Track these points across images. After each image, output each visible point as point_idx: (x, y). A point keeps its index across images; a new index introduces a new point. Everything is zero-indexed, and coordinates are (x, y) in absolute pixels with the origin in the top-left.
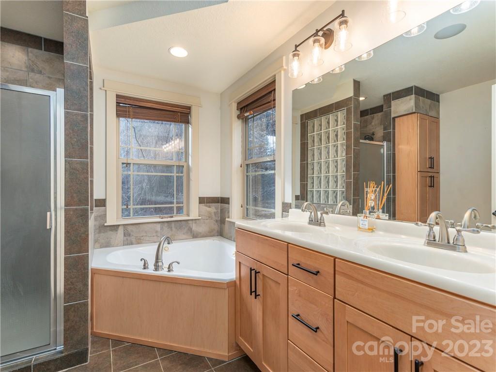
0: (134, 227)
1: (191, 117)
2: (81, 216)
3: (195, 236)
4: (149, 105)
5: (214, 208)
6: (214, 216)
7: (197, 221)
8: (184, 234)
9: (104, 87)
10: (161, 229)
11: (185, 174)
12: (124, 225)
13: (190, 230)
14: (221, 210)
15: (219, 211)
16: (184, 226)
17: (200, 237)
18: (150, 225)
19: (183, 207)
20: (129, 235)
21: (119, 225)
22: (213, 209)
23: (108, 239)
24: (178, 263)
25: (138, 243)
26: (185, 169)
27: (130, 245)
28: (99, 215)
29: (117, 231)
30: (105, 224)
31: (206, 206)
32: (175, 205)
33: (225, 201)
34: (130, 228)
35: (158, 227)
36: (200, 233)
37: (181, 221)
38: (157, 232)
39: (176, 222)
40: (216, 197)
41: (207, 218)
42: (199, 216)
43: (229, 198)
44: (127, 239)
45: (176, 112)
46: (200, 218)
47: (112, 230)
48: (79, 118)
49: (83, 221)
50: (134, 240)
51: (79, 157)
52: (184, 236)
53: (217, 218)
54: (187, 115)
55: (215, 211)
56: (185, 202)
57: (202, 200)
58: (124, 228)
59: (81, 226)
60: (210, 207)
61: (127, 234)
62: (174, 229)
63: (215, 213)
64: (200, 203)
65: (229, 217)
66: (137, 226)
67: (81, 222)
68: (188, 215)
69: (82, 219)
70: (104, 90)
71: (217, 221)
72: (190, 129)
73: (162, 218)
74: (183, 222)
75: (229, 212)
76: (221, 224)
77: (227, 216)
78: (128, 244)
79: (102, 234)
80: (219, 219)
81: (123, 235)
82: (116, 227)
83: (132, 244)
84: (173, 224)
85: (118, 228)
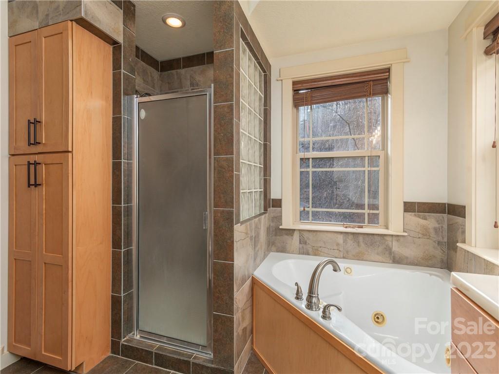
0: (311, 234)
1: (390, 83)
2: (227, 220)
3: (397, 261)
4: (329, 83)
5: (433, 220)
6: (433, 234)
7: (402, 239)
8: (378, 254)
9: (280, 77)
10: (344, 242)
11: (381, 168)
12: (299, 230)
13: (389, 250)
14: (448, 225)
15: (445, 227)
16: (378, 243)
17: (407, 264)
18: (329, 235)
19: (379, 214)
20: (305, 243)
21: (294, 230)
22: (431, 222)
23: (283, 243)
24: (339, 309)
25: (315, 255)
26: (381, 161)
27: (306, 254)
28: (275, 216)
29: (292, 236)
30: (281, 227)
31: (419, 217)
32: (366, 211)
33: (456, 211)
34: (306, 235)
35: (340, 239)
36: (407, 258)
37: (373, 234)
38: (338, 244)
39: (366, 236)
40: (439, 204)
41: (420, 235)
42: (404, 231)
43: (464, 207)
44: (303, 247)
45: (366, 81)
46: (406, 234)
47: (287, 234)
48: (226, 109)
49: (228, 225)
50: (310, 250)
51: (225, 154)
52: (380, 258)
53: (440, 239)
54: (385, 81)
55: (437, 226)
56: (381, 207)
57: (409, 207)
58: (300, 233)
59: (227, 231)
60: (426, 219)
61: (303, 242)
62: (362, 244)
63: (435, 229)
64: (406, 210)
65: (464, 242)
66: (315, 234)
67: (227, 226)
68: (387, 228)
69: (227, 222)
70: (280, 80)
71: (439, 243)
72: (389, 100)
73: (346, 227)
74: (376, 237)
75: (464, 232)
76: (449, 249)
77: (460, 238)
78: (303, 254)
79: (278, 237)
80: (446, 240)
81: (298, 241)
82: (291, 231)
83: (308, 254)
84: (361, 238)
85: (294, 233)
